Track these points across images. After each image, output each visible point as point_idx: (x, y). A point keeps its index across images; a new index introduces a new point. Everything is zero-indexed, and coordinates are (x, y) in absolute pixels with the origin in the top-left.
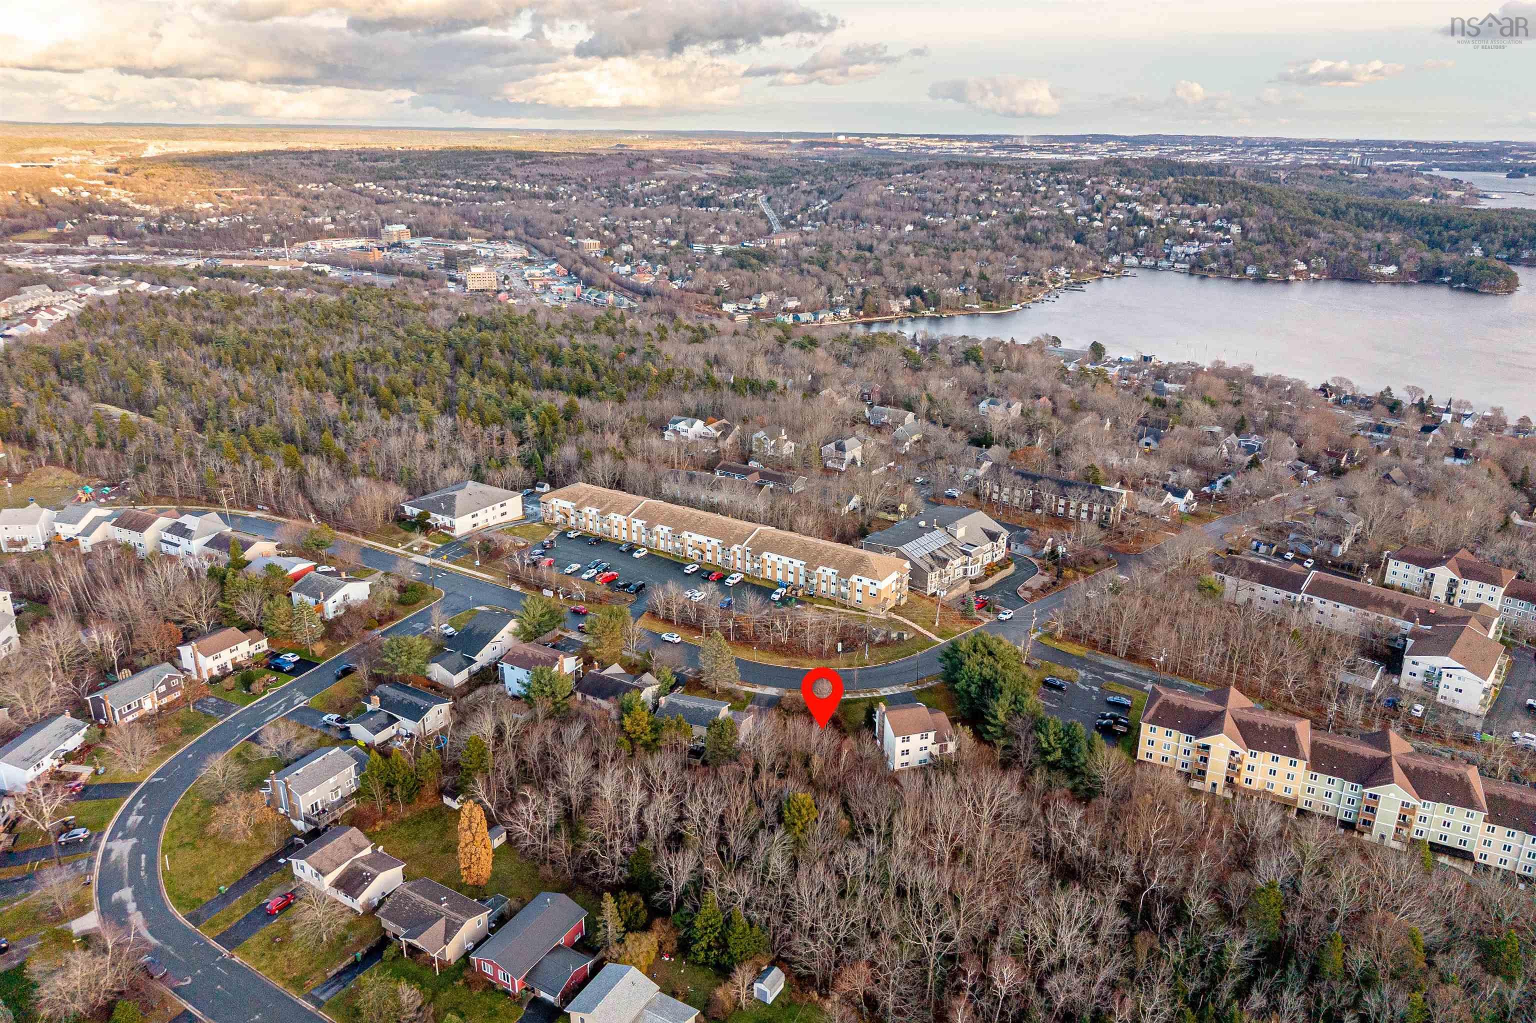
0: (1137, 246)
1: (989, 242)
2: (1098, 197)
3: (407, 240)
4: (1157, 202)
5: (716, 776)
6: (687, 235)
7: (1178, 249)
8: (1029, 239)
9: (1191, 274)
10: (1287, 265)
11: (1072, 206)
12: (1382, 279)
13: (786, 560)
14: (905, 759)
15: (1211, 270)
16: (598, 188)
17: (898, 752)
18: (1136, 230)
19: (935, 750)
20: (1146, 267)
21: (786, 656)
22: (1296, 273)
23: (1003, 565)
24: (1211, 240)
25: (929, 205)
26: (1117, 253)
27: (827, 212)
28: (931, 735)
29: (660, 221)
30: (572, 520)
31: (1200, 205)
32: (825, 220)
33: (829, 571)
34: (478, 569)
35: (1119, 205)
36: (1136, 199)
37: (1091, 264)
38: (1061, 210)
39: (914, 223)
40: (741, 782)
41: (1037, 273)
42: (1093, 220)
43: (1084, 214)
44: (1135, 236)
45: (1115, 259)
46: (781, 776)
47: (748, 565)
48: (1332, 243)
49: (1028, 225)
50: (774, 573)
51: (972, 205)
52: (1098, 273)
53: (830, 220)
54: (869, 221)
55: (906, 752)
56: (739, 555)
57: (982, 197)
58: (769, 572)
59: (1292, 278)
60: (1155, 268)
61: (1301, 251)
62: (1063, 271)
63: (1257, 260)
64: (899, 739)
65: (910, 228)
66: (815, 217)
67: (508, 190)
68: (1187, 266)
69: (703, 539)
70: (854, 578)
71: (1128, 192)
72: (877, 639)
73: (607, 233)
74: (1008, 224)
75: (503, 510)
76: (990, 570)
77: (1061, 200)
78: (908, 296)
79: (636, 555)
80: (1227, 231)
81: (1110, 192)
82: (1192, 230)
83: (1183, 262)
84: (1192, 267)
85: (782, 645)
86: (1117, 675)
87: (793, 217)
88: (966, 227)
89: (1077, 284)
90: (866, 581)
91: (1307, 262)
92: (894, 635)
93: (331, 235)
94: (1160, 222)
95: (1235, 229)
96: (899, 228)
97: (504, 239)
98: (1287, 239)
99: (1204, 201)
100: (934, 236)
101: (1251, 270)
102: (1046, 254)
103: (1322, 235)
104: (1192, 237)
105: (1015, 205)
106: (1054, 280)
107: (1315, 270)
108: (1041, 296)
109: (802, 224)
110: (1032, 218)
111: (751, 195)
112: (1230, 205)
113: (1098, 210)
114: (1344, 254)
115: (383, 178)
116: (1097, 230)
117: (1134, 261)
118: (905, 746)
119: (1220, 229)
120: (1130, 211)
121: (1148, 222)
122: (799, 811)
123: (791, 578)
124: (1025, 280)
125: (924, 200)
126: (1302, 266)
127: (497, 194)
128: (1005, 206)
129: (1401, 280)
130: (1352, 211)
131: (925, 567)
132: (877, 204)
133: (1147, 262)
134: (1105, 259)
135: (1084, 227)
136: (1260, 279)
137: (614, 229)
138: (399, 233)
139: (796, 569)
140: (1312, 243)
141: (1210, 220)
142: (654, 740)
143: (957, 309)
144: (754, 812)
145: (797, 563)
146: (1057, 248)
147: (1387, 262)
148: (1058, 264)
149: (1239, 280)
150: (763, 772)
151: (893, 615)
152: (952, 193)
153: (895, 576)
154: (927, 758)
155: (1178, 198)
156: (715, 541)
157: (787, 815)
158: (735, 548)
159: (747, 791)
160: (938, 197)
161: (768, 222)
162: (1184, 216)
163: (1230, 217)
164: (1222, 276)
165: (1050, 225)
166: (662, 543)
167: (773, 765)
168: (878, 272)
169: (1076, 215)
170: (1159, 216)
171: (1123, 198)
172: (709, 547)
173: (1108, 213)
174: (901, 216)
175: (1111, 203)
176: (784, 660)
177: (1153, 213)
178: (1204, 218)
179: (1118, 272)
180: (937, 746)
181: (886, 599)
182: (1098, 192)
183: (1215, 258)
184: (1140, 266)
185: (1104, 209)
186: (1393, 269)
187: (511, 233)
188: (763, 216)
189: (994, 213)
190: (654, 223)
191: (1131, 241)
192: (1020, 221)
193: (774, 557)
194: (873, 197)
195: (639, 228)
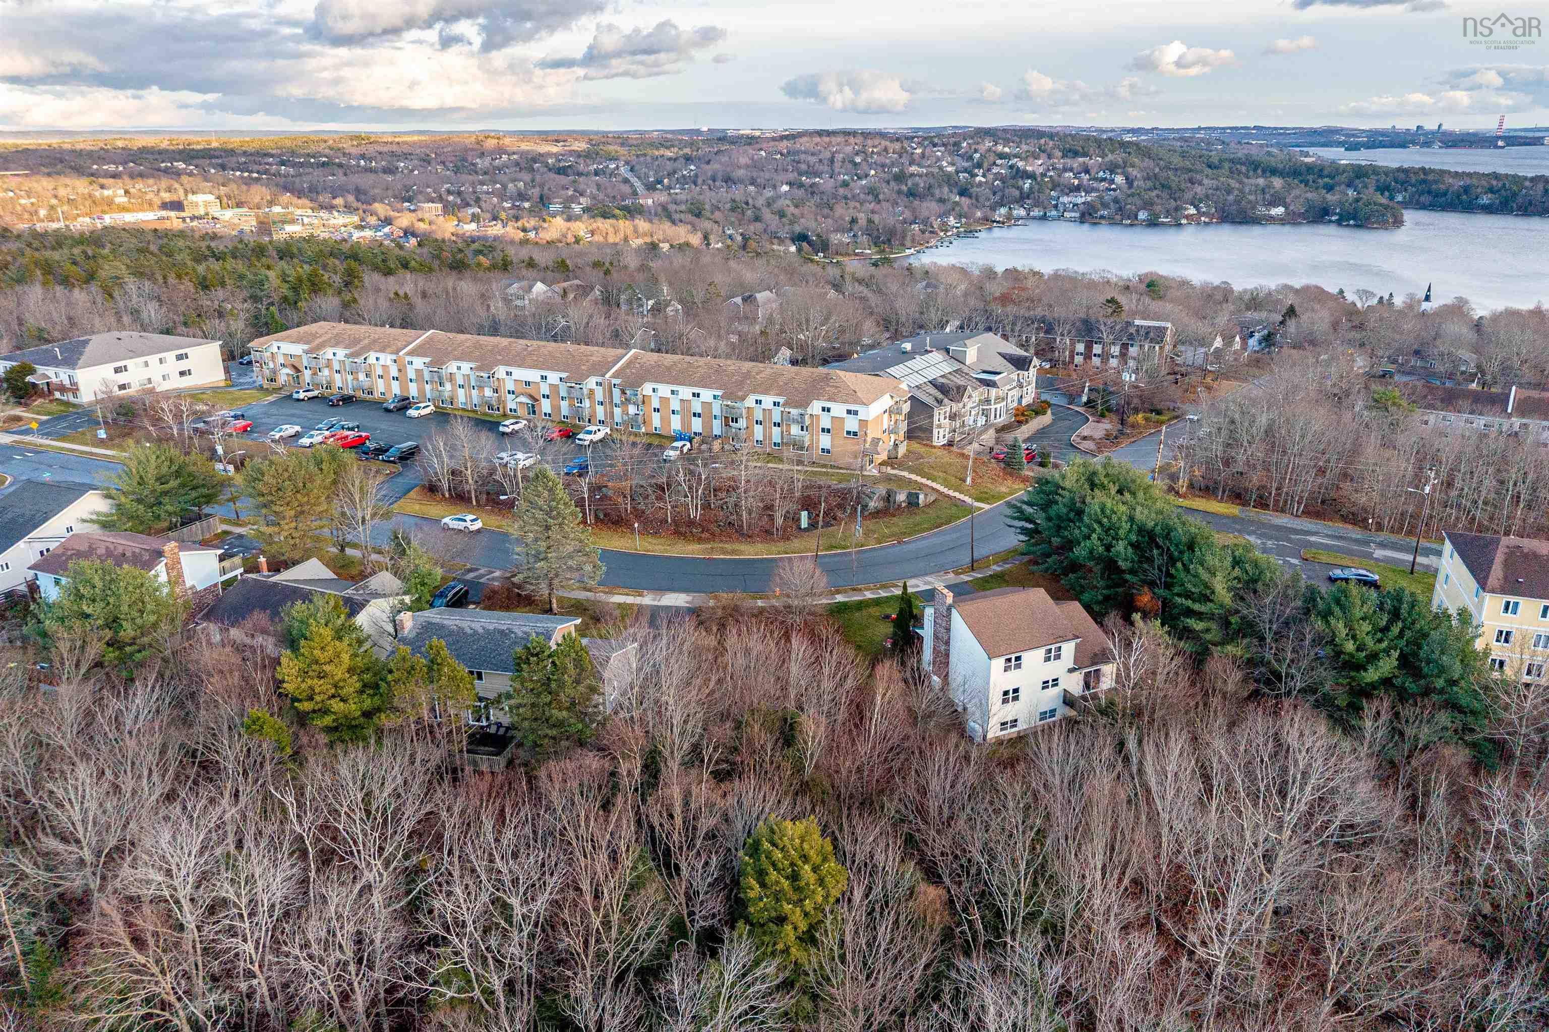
0: (1022, 199)
1: (870, 198)
2: (977, 156)
3: (216, 211)
4: (1037, 158)
5: (536, 796)
6: (541, 198)
7: (1065, 199)
8: (912, 194)
9: (1082, 222)
10: (1177, 209)
11: (952, 164)
12: (1272, 220)
13: (685, 392)
14: (1011, 711)
15: (1102, 217)
16: (443, 163)
17: (996, 697)
18: (1020, 183)
19: (1074, 684)
20: (1034, 218)
21: (700, 540)
22: (1187, 217)
23: (1038, 409)
24: (1097, 190)
25: (803, 167)
26: (1002, 205)
27: (696, 176)
28: (1068, 649)
29: (510, 185)
30: (307, 375)
31: (1081, 160)
32: (695, 184)
33: (768, 401)
34: (102, 443)
35: (999, 162)
36: (1015, 156)
37: (979, 214)
38: (941, 168)
39: (790, 184)
40: (606, 806)
41: (926, 222)
42: (974, 175)
43: (965, 170)
44: (1020, 189)
45: (1003, 211)
46: (720, 776)
47: (617, 411)
48: (1217, 189)
49: (910, 183)
50: (666, 421)
51: (850, 166)
52: (989, 222)
53: (700, 181)
54: (741, 181)
55: (1011, 695)
56: (599, 395)
57: (858, 160)
58: (656, 420)
59: (1184, 221)
60: (1044, 218)
61: (1188, 195)
62: (952, 221)
63: (1148, 205)
64: (998, 663)
65: (785, 188)
66: (683, 180)
67: (340, 165)
68: (1077, 215)
69: (533, 375)
70: (816, 407)
71: (1007, 150)
72: (872, 505)
73: (451, 198)
74: (888, 182)
75: (184, 365)
76: (1022, 416)
77: (939, 159)
78: (793, 240)
79: (412, 413)
80: (1112, 181)
81: (989, 150)
82: (1076, 182)
83: (1073, 210)
84: (1083, 215)
85: (691, 523)
86: (1313, 539)
87: (660, 182)
88: (845, 184)
89: (970, 233)
90: (839, 410)
91: (1196, 207)
92: (901, 497)
93: (123, 209)
94: (1044, 175)
95: (1119, 179)
96: (774, 187)
97: (330, 208)
98: (1174, 185)
99: (1085, 155)
100: (813, 193)
101: (1142, 215)
102: (934, 206)
103: (1206, 181)
104: (1077, 189)
105: (893, 165)
106: (945, 228)
107: (1204, 214)
108: (933, 242)
109: (669, 188)
110: (912, 175)
111: (613, 166)
112: (1110, 157)
113: (979, 165)
114: (1231, 198)
115: (193, 158)
116: (980, 183)
117: (1022, 212)
118: (1011, 680)
119: (1103, 180)
120: (1011, 167)
121: (1031, 176)
122: (794, 877)
123: (697, 425)
124: (916, 227)
125: (799, 162)
126: (1192, 211)
127: (327, 170)
128: (883, 166)
129: (1291, 219)
130: (1227, 165)
131: (929, 401)
132: (747, 166)
133: (1036, 212)
134: (993, 209)
135: (967, 183)
136: (1153, 224)
137: (459, 193)
138: (207, 204)
139: (707, 405)
140: (1198, 189)
141: (1093, 173)
142: (368, 715)
143: (848, 254)
144: (652, 892)
145: (707, 395)
146: (942, 201)
147: (1273, 204)
148: (947, 214)
149: (1131, 225)
150: (672, 767)
151: (889, 470)
152: (828, 155)
153: (886, 402)
154: (1058, 704)
155: (1059, 154)
156: (554, 377)
157: (753, 889)
158: (591, 382)
159: (628, 831)
160: (812, 160)
161: (632, 186)
162: (1065, 170)
163: (1113, 168)
164: (1113, 222)
165: (932, 181)
166: (461, 393)
167: (696, 749)
168: (757, 219)
169: (957, 172)
170: (1041, 170)
171: (1002, 156)
172: (545, 389)
173: (989, 170)
174: (775, 176)
175: (992, 159)
176: (696, 547)
177: (1036, 166)
178: (1087, 171)
179: (1009, 221)
180: (1078, 677)
181: (876, 441)
182: (976, 151)
183: (1105, 206)
184: (1028, 217)
185: (985, 165)
186: (1279, 211)
187: (339, 201)
188: (626, 181)
189: (873, 172)
190: (504, 187)
191: (1017, 193)
192: (900, 178)
193: (664, 390)
194: (743, 160)
195: (488, 193)
